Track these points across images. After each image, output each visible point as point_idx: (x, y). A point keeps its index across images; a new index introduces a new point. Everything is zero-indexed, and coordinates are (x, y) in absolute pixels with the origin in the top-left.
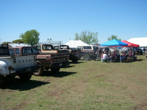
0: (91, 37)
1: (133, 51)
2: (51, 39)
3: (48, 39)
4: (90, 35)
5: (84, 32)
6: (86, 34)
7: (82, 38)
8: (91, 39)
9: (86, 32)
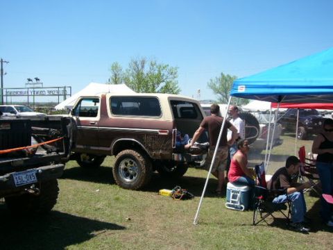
0: (159, 78)
1: (300, 124)
2: (37, 79)
3: (29, 80)
4: (157, 72)
5: (138, 63)
6: (143, 67)
7: (131, 78)
8: (158, 84)
9: (143, 63)
